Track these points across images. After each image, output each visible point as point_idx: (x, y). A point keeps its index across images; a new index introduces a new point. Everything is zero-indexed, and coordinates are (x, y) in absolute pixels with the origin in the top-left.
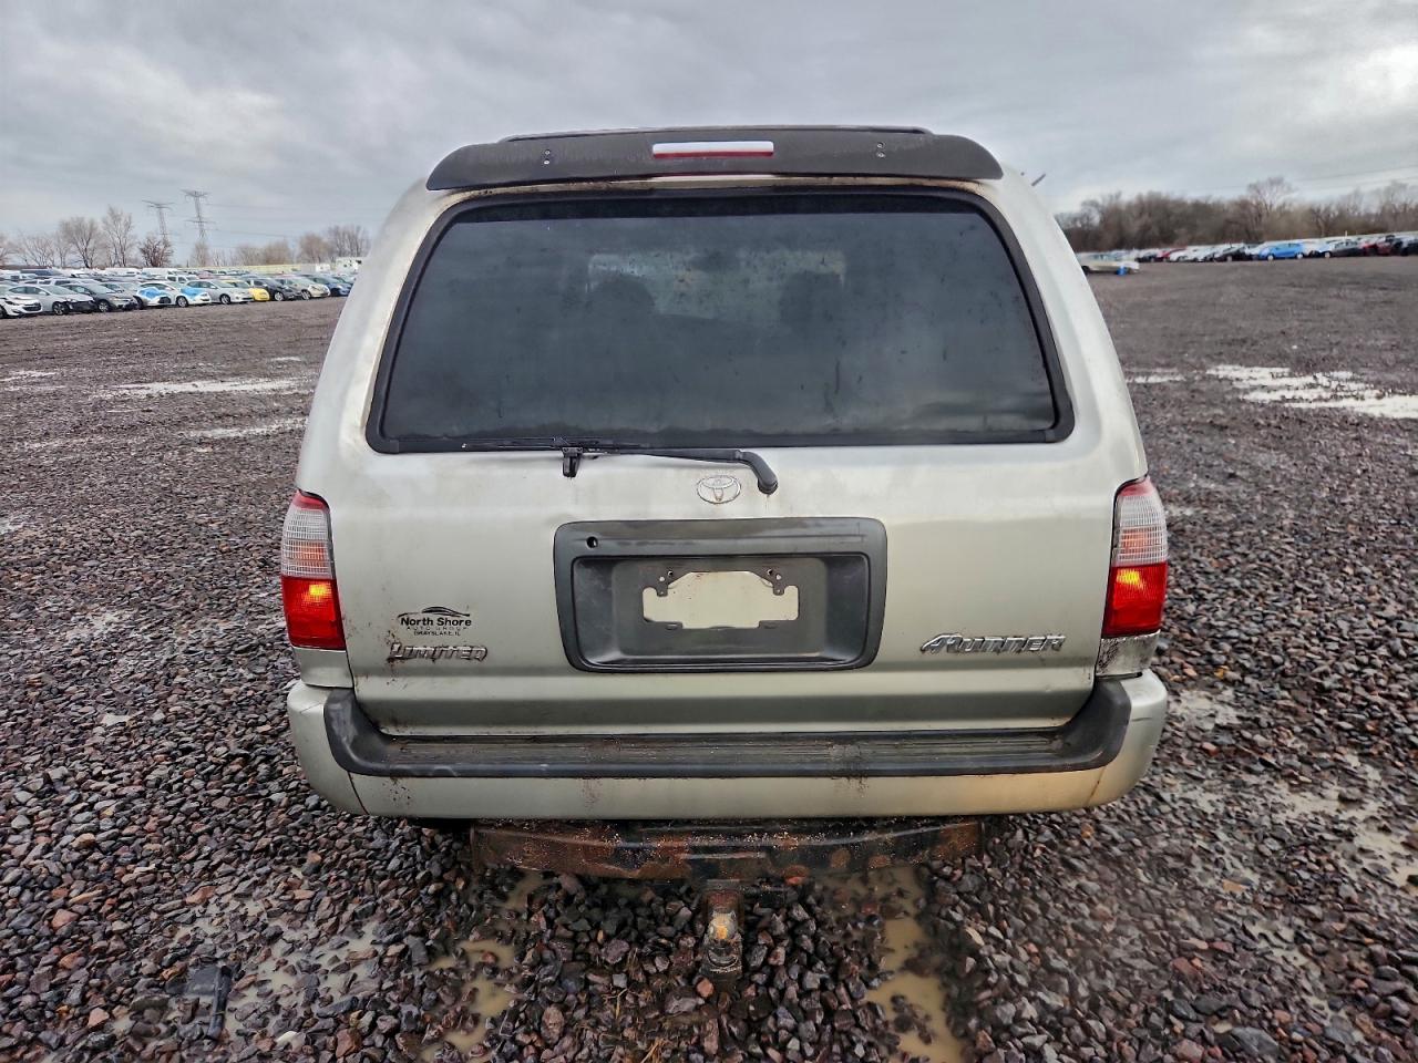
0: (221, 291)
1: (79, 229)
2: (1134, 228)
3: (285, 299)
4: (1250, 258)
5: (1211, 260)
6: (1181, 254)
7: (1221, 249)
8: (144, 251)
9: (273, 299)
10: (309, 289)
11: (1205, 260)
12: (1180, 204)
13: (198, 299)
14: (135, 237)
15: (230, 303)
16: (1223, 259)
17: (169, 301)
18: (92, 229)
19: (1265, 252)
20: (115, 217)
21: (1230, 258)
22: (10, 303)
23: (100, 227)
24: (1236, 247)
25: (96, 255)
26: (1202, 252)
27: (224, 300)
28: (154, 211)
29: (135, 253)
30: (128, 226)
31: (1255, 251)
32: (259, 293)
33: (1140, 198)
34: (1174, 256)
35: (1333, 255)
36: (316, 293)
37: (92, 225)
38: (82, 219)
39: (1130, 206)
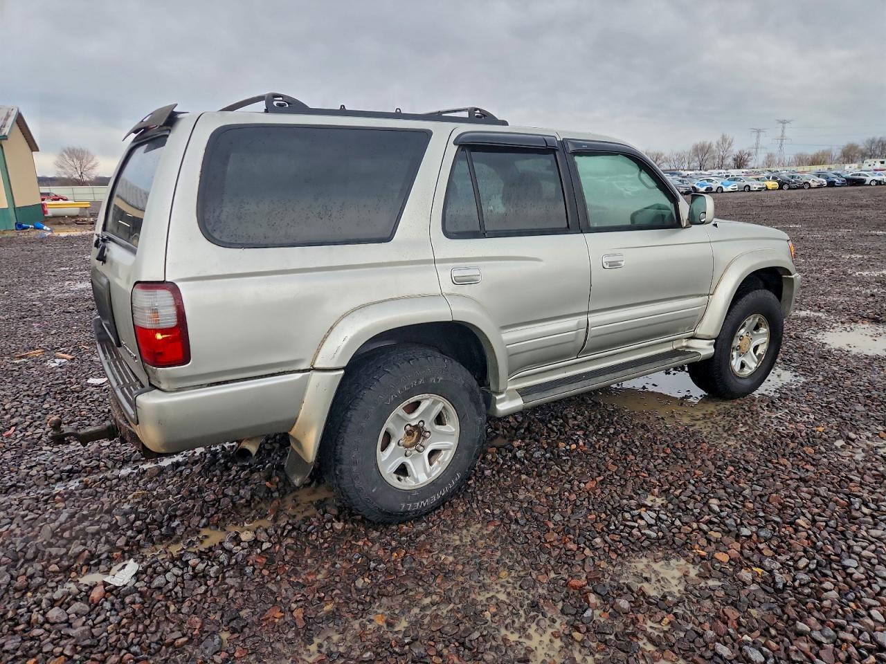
0: (747, 183)
1: (702, 148)
3: (789, 189)
8: (735, 159)
9: (781, 188)
10: (810, 182)
13: (730, 188)
14: (732, 151)
15: (749, 191)
17: (712, 189)
18: (710, 147)
20: (724, 139)
22: (626, 190)
23: (714, 147)
25: (707, 162)
27: (747, 188)
28: (755, 135)
29: (730, 161)
30: (730, 145)
32: (772, 184)
36: (814, 185)
37: (710, 144)
38: (706, 142)
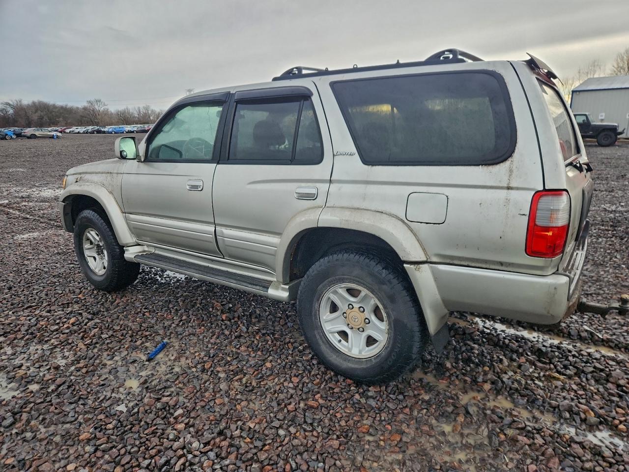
2: (35, 117)
4: (104, 132)
5: (87, 133)
6: (71, 130)
7: (90, 128)
11: (84, 133)
12: (54, 106)
16: (92, 132)
19: (111, 130)
21: (95, 132)
24: (96, 128)
26: (81, 129)
31: (106, 130)
33: (34, 103)
34: (68, 131)
35: (137, 132)
39: (28, 106)
